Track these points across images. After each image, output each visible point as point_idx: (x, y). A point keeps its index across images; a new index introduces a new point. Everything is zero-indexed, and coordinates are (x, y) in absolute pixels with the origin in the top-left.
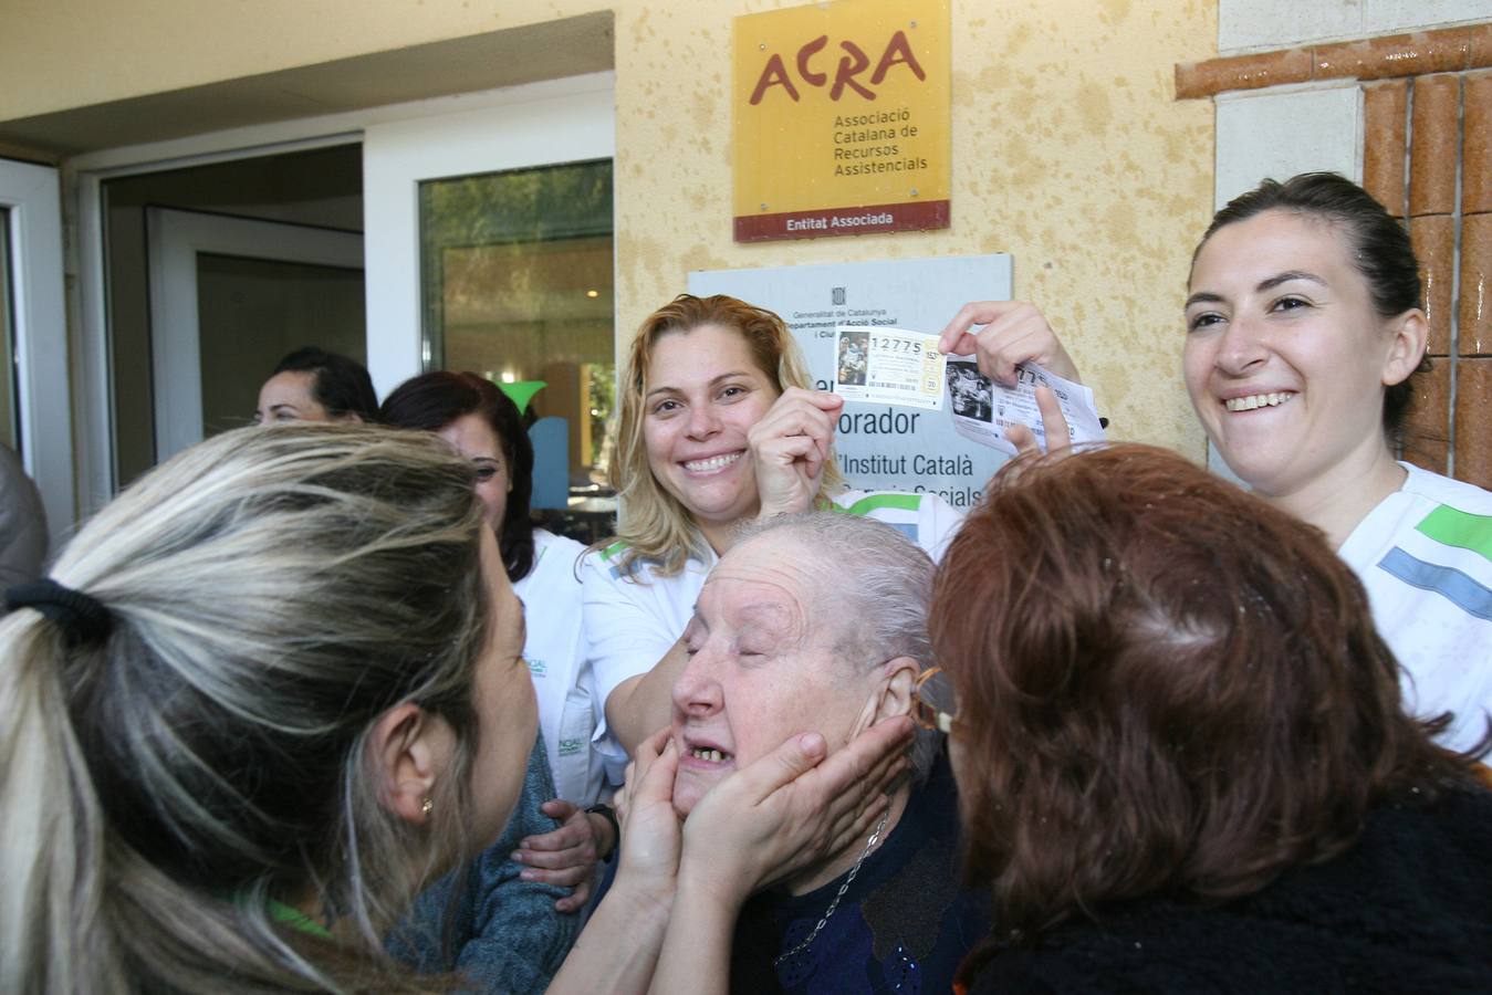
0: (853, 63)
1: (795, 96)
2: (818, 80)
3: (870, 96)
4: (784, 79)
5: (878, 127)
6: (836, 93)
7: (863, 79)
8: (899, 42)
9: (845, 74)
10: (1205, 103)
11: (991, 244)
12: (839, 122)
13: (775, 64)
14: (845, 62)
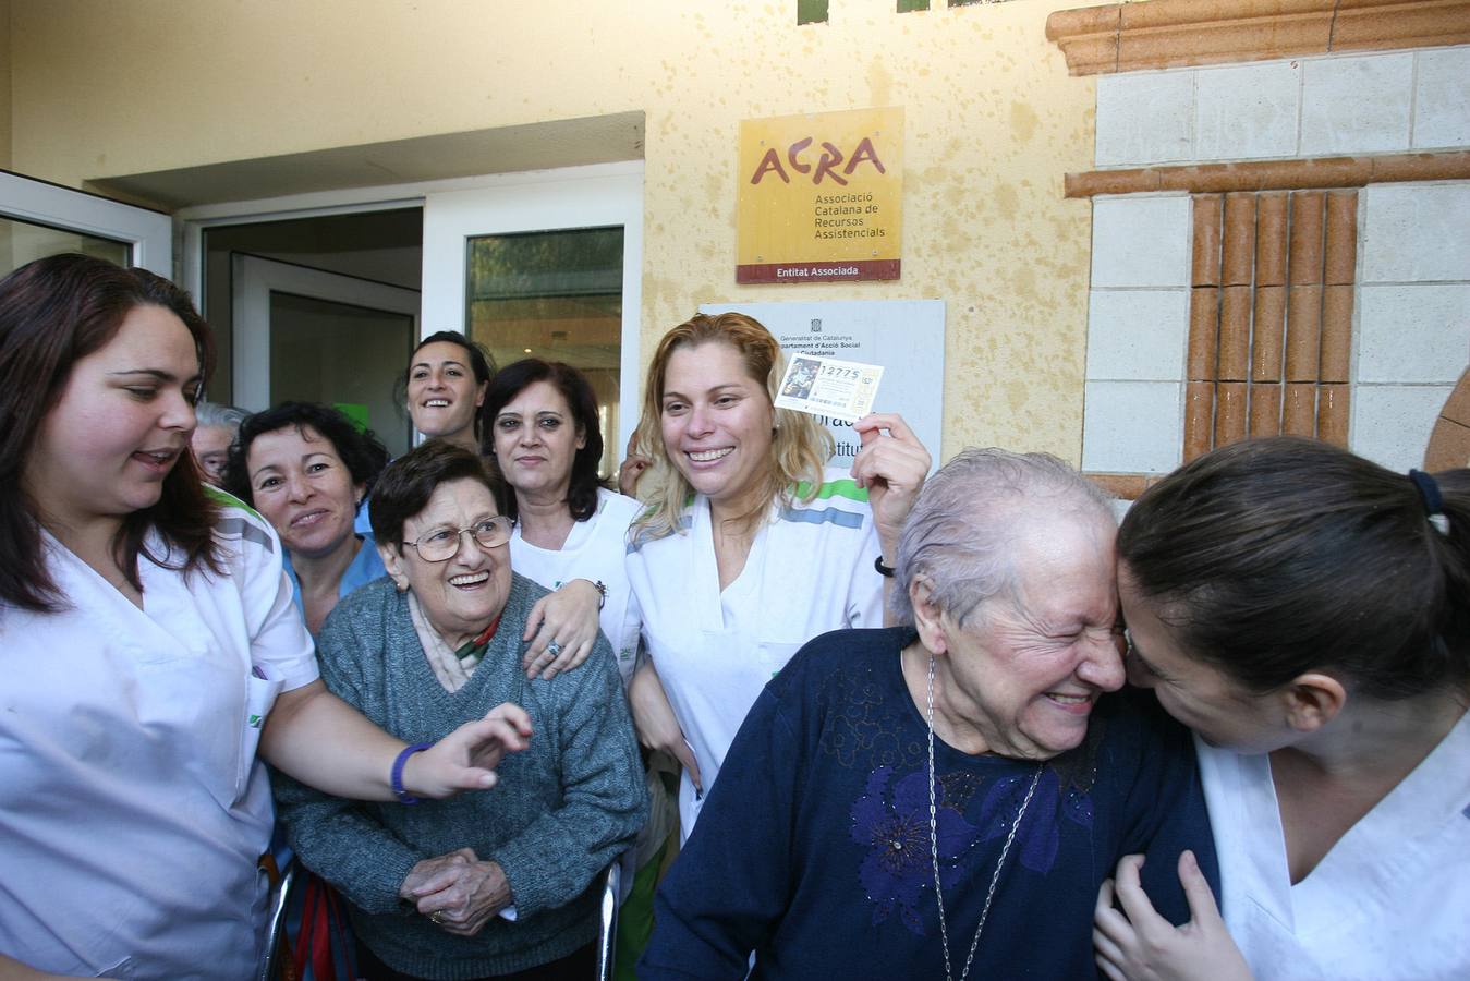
0: (831, 158)
1: (786, 180)
2: (805, 169)
3: (844, 183)
4: (778, 167)
5: (849, 205)
6: (817, 179)
7: (838, 170)
8: (866, 145)
9: (825, 167)
10: (1086, 201)
11: (930, 292)
12: (819, 200)
13: (771, 156)
14: (825, 157)
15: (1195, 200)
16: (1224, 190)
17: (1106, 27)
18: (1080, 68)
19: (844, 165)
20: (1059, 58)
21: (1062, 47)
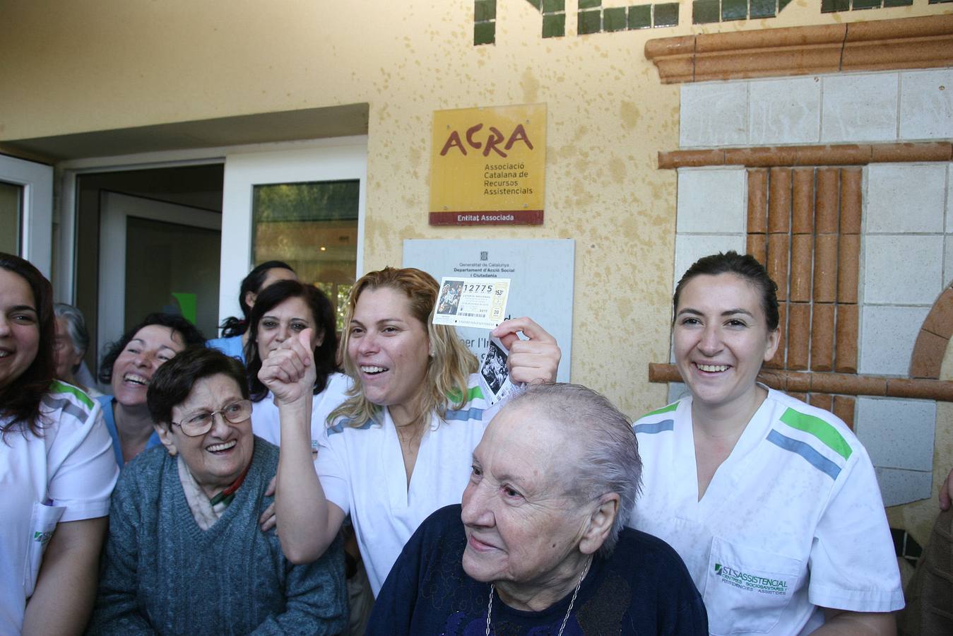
0: (496, 138)
1: (464, 152)
2: (477, 146)
3: (504, 155)
4: (459, 144)
5: (508, 171)
6: (486, 153)
7: (501, 146)
8: (520, 130)
9: (491, 144)
10: (673, 172)
11: (564, 234)
12: (487, 167)
13: (455, 136)
14: (491, 138)
15: (750, 173)
16: (769, 165)
18: (668, 79)
19: (504, 143)
20: (654, 72)
21: (656, 64)
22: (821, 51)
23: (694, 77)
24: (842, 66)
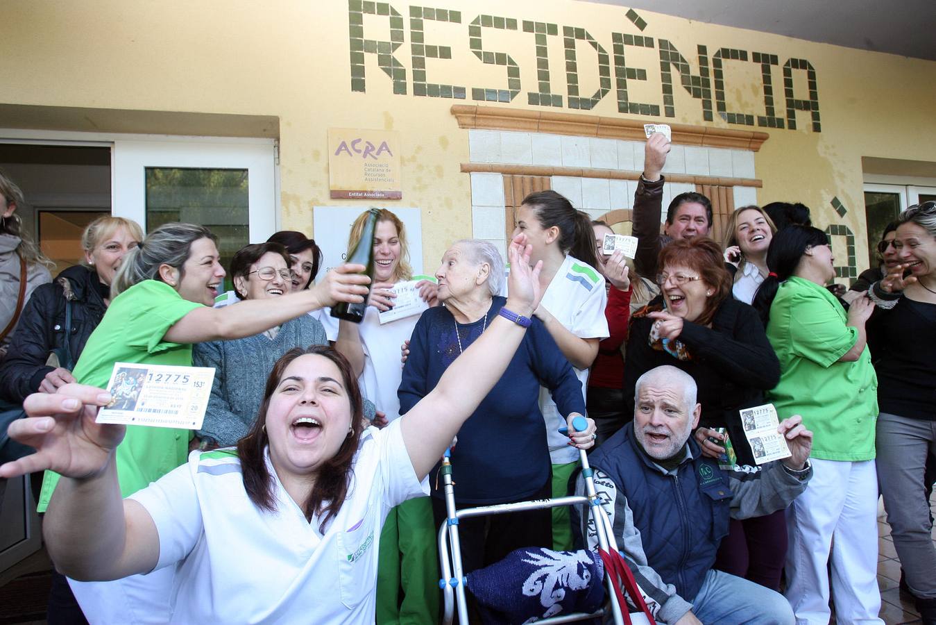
0: (370, 148)
1: (351, 155)
3: (376, 159)
5: (379, 168)
7: (374, 153)
8: (384, 144)
9: (367, 152)
10: (468, 174)
11: (413, 205)
12: (366, 165)
13: (344, 144)
14: (367, 148)
15: (504, 177)
16: (513, 173)
17: (472, 113)
18: (463, 126)
19: (376, 151)
20: (455, 121)
21: (457, 117)
22: (530, 122)
23: (475, 126)
24: (539, 130)
